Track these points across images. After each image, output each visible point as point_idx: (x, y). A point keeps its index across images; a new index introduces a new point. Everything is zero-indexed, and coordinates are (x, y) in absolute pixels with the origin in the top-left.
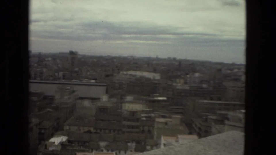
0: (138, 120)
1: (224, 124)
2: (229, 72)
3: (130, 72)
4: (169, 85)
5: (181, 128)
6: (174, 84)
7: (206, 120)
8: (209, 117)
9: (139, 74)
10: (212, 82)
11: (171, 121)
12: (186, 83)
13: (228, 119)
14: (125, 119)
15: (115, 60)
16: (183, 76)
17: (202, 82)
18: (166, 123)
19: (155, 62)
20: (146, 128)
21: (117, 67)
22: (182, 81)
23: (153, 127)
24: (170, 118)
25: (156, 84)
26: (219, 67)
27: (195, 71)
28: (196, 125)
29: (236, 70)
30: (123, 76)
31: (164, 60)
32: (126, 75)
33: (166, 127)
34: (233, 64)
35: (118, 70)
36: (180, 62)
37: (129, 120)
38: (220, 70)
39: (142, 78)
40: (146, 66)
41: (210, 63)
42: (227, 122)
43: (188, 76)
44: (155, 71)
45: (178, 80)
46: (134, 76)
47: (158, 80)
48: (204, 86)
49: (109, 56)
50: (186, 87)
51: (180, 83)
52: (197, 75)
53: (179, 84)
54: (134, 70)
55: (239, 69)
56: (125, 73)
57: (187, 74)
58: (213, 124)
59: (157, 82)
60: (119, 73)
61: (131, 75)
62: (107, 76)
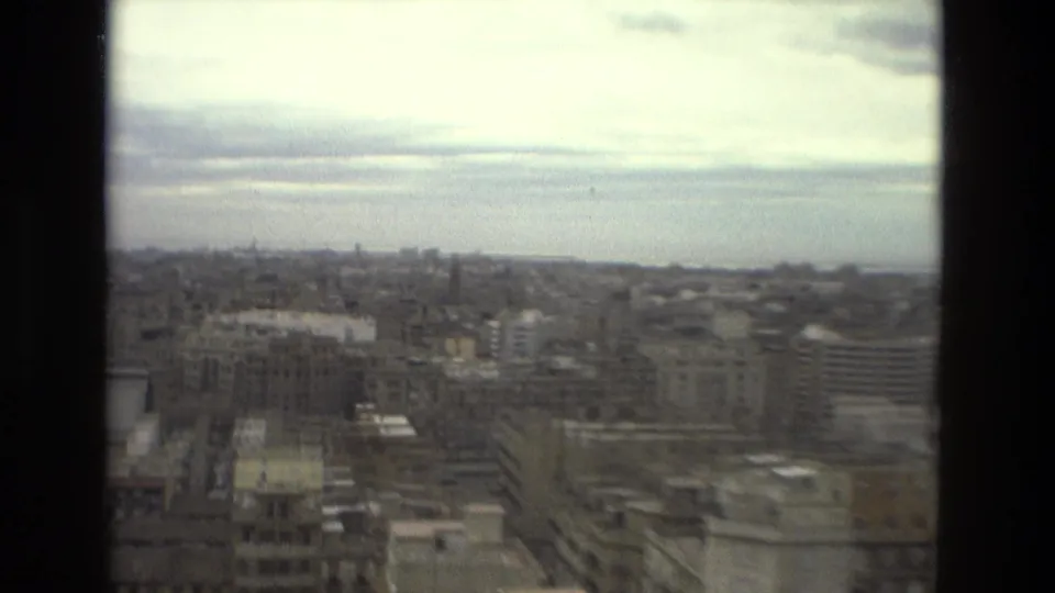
0: (307, 532)
1: (701, 535)
2: (659, 300)
3: (245, 318)
4: (412, 364)
5: (507, 559)
6: (437, 360)
7: (620, 520)
8: (630, 504)
9: (284, 320)
10: (591, 346)
11: (459, 532)
12: (483, 354)
13: (717, 510)
14: (247, 532)
15: (180, 269)
16: (470, 326)
17: (549, 346)
18: (439, 543)
19: (346, 272)
20: (347, 570)
21: (189, 295)
22: (468, 345)
23: (381, 562)
24: (456, 515)
25: (358, 361)
26: (618, 282)
27: (517, 302)
28: (572, 545)
29: (688, 295)
30: (218, 333)
31: (387, 259)
32: (230, 328)
33: (441, 558)
34: (676, 271)
35: (197, 307)
36: (456, 265)
37: (267, 537)
38: (623, 296)
39: (296, 337)
40: (313, 287)
41: (580, 266)
42: (713, 525)
43: (494, 324)
44: (352, 307)
45: (450, 344)
46: (262, 331)
47: (366, 346)
48: (564, 362)
49: (151, 251)
50: (489, 371)
51: (458, 353)
52: (529, 317)
53: (457, 360)
54: (261, 307)
55: (701, 288)
56: (225, 319)
57: (488, 316)
58: (651, 534)
59: (362, 353)
60: (197, 322)
61: (248, 327)
62: (149, 335)
